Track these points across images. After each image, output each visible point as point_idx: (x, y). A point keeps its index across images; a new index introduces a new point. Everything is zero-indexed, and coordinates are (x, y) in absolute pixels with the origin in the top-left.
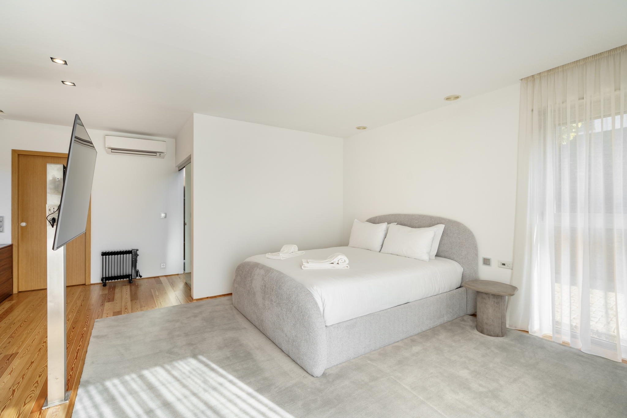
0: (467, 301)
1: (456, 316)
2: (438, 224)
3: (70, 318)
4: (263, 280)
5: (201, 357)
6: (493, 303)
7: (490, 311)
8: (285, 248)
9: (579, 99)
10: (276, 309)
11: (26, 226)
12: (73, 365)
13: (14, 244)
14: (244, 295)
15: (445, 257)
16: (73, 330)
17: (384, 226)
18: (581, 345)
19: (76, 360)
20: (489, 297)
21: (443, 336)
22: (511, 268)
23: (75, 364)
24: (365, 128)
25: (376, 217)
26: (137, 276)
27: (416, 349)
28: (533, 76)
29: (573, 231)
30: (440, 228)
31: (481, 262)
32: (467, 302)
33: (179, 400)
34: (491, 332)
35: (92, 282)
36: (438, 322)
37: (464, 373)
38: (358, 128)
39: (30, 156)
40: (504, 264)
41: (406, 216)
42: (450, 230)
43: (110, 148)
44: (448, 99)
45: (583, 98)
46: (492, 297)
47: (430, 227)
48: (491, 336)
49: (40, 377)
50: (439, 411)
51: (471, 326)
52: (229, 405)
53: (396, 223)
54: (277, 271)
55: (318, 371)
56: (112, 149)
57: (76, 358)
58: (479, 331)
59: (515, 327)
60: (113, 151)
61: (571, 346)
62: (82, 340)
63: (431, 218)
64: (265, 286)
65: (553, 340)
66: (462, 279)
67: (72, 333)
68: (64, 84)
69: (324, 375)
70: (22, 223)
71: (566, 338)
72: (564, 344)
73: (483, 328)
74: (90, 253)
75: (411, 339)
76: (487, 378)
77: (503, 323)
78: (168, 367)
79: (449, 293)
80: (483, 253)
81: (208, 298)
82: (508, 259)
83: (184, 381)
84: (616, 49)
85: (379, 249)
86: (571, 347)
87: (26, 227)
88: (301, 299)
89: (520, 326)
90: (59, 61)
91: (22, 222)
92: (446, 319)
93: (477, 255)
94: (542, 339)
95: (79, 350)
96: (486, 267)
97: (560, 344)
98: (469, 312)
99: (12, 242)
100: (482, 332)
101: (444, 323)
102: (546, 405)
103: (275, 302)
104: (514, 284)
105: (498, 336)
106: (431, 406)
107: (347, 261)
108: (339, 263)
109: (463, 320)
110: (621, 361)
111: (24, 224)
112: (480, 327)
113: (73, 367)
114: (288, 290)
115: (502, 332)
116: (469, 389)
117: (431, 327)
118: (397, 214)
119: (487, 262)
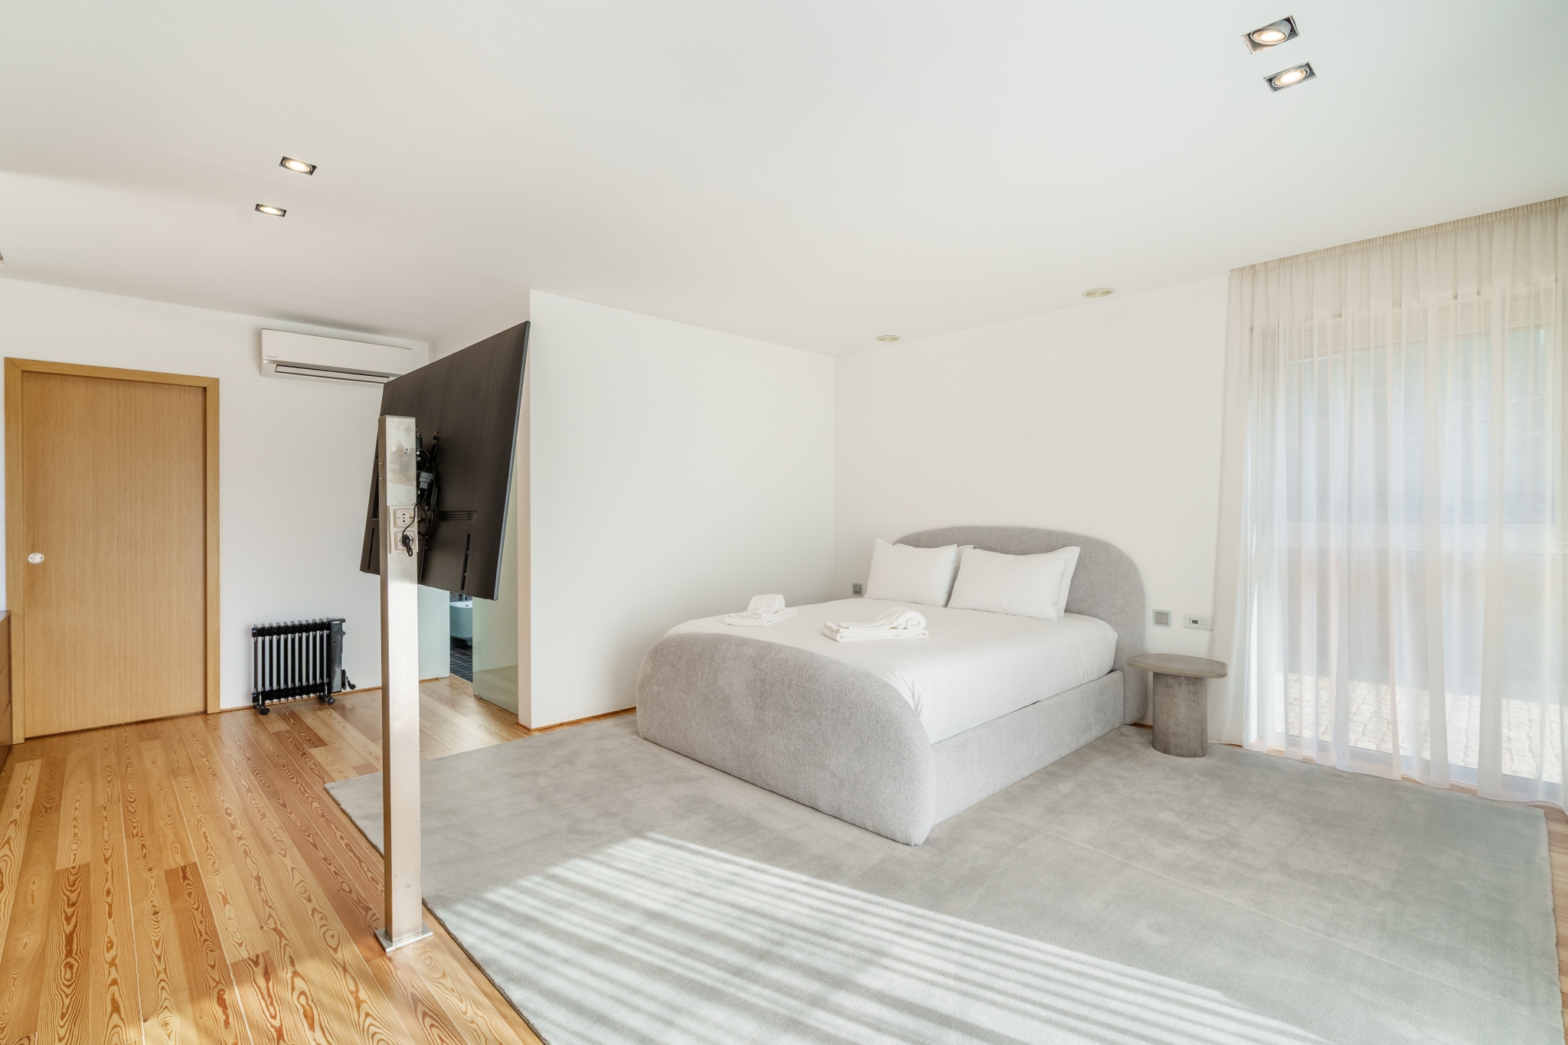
0: (1124, 697)
1: (1108, 728)
2: (1065, 546)
3: (246, 785)
4: (755, 667)
5: (653, 835)
6: (1187, 694)
7: (1182, 709)
8: (757, 602)
9: (1334, 316)
10: (801, 725)
11: (44, 563)
12: (370, 874)
13: (14, 610)
14: (689, 706)
15: (1079, 613)
16: (289, 810)
17: (949, 552)
18: (1335, 760)
19: (363, 865)
20: (1179, 684)
21: (1100, 762)
22: (1209, 628)
23: (370, 871)
24: (895, 339)
25: (922, 533)
26: (343, 685)
27: (1065, 787)
28: (1253, 267)
29: (1323, 555)
30: (1072, 554)
31: (1150, 618)
32: (1124, 700)
33: (674, 906)
34: (1184, 750)
35: (224, 706)
36: (1084, 739)
37: (1166, 816)
38: (882, 339)
39: (52, 376)
40: (1195, 622)
41: (991, 530)
42: (1090, 558)
43: (273, 362)
44: (1089, 294)
45: (1340, 315)
46: (1186, 682)
47: (1047, 552)
48: (1183, 756)
49: (310, 900)
50: (1156, 873)
51: (1142, 744)
52: (782, 903)
53: (973, 546)
54: (788, 647)
55: (920, 833)
56: (280, 364)
57: (360, 861)
58: (1159, 750)
59: (1218, 740)
60: (280, 369)
61: (1317, 762)
62: (333, 826)
63: (1049, 533)
64: (764, 681)
65: (1286, 755)
66: (1116, 654)
67: (293, 817)
68: (260, 211)
69: (927, 842)
70: (32, 555)
71: (1309, 752)
72: (1306, 761)
73: (1169, 743)
74: (219, 631)
75: (1047, 772)
76: (1208, 820)
77: (1203, 733)
78: (599, 857)
79: (1098, 681)
80: (1155, 602)
81: (561, 725)
82: (1203, 612)
83: (652, 876)
84: (1395, 235)
85: (942, 600)
86: (1318, 765)
87: (43, 565)
88: (874, 697)
89: (1226, 739)
90: (298, 166)
91: (33, 551)
92: (1094, 733)
93: (1143, 605)
94: (1268, 755)
95: (347, 845)
96: (1160, 630)
97: (1299, 761)
98: (1129, 720)
99: (7, 606)
100: (1166, 751)
101: (1092, 742)
102: (1314, 848)
103: (796, 711)
104: (1218, 657)
105: (1195, 756)
106: (1141, 867)
107: (923, 623)
108: (909, 627)
109: (1122, 734)
110: (1400, 779)
111: (36, 558)
112: (1162, 742)
113: (372, 878)
114: (837, 682)
115: (1200, 750)
116: (1187, 838)
117: (1074, 749)
118: (969, 527)
119: (1162, 618)
